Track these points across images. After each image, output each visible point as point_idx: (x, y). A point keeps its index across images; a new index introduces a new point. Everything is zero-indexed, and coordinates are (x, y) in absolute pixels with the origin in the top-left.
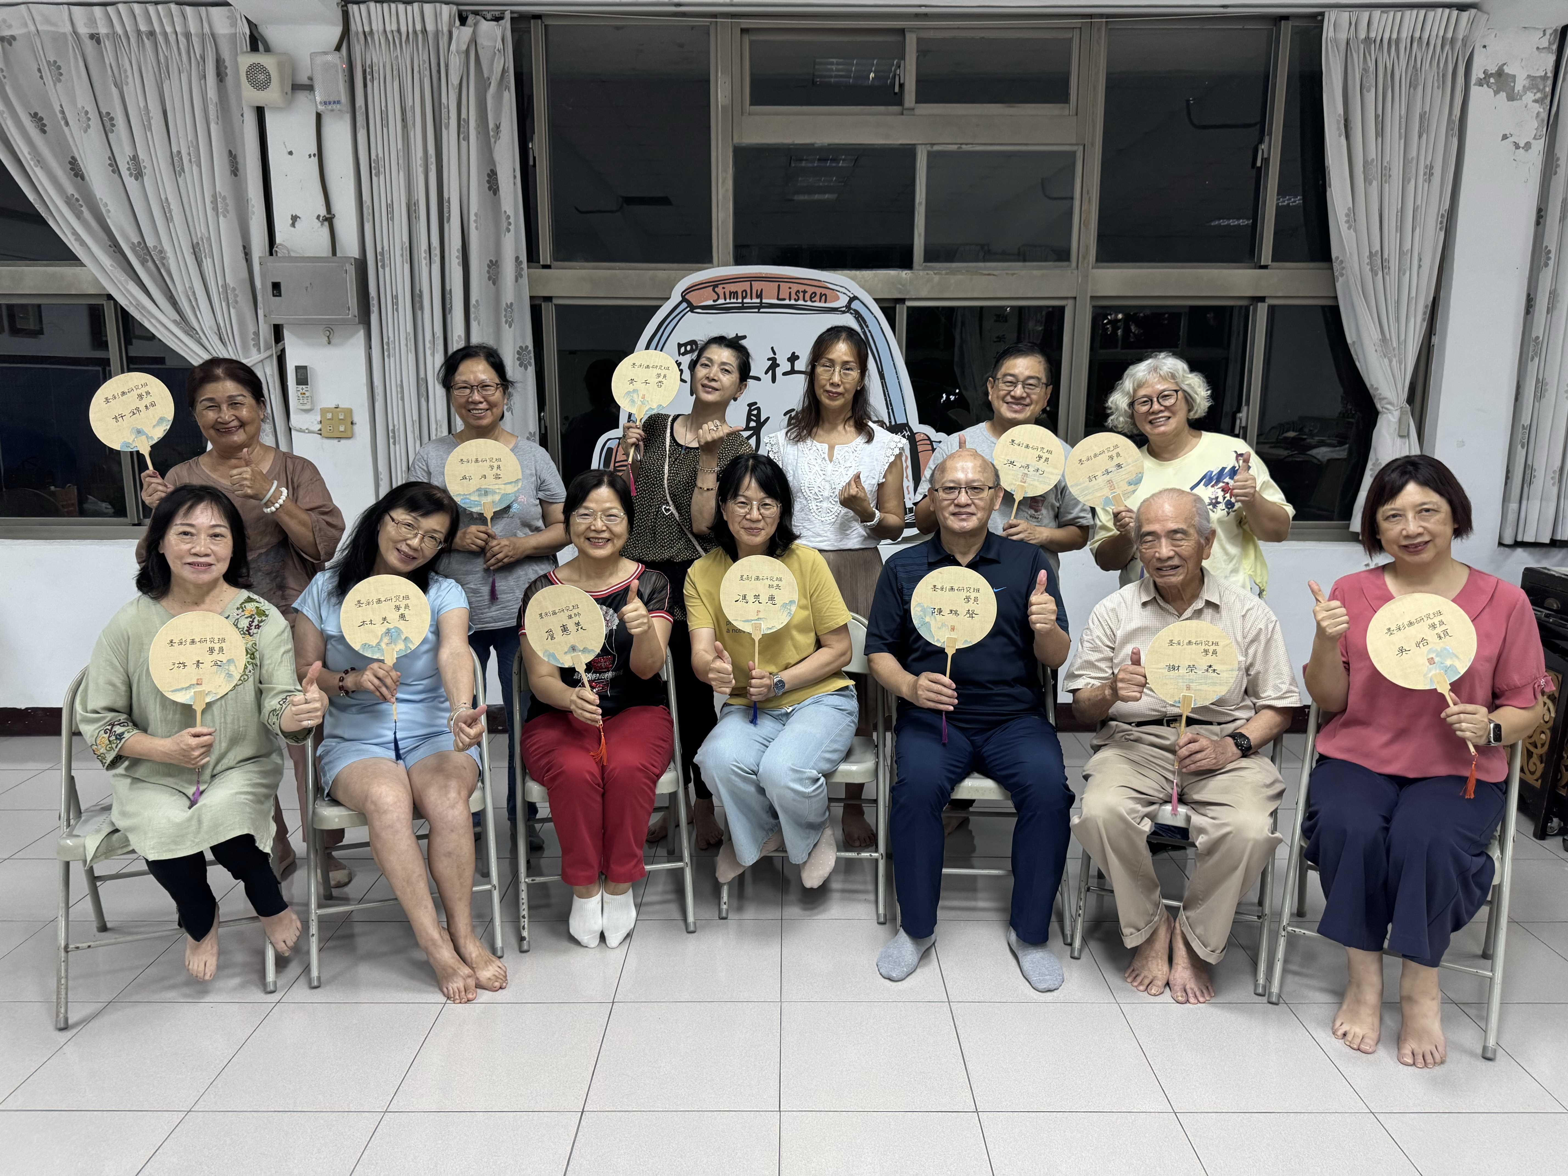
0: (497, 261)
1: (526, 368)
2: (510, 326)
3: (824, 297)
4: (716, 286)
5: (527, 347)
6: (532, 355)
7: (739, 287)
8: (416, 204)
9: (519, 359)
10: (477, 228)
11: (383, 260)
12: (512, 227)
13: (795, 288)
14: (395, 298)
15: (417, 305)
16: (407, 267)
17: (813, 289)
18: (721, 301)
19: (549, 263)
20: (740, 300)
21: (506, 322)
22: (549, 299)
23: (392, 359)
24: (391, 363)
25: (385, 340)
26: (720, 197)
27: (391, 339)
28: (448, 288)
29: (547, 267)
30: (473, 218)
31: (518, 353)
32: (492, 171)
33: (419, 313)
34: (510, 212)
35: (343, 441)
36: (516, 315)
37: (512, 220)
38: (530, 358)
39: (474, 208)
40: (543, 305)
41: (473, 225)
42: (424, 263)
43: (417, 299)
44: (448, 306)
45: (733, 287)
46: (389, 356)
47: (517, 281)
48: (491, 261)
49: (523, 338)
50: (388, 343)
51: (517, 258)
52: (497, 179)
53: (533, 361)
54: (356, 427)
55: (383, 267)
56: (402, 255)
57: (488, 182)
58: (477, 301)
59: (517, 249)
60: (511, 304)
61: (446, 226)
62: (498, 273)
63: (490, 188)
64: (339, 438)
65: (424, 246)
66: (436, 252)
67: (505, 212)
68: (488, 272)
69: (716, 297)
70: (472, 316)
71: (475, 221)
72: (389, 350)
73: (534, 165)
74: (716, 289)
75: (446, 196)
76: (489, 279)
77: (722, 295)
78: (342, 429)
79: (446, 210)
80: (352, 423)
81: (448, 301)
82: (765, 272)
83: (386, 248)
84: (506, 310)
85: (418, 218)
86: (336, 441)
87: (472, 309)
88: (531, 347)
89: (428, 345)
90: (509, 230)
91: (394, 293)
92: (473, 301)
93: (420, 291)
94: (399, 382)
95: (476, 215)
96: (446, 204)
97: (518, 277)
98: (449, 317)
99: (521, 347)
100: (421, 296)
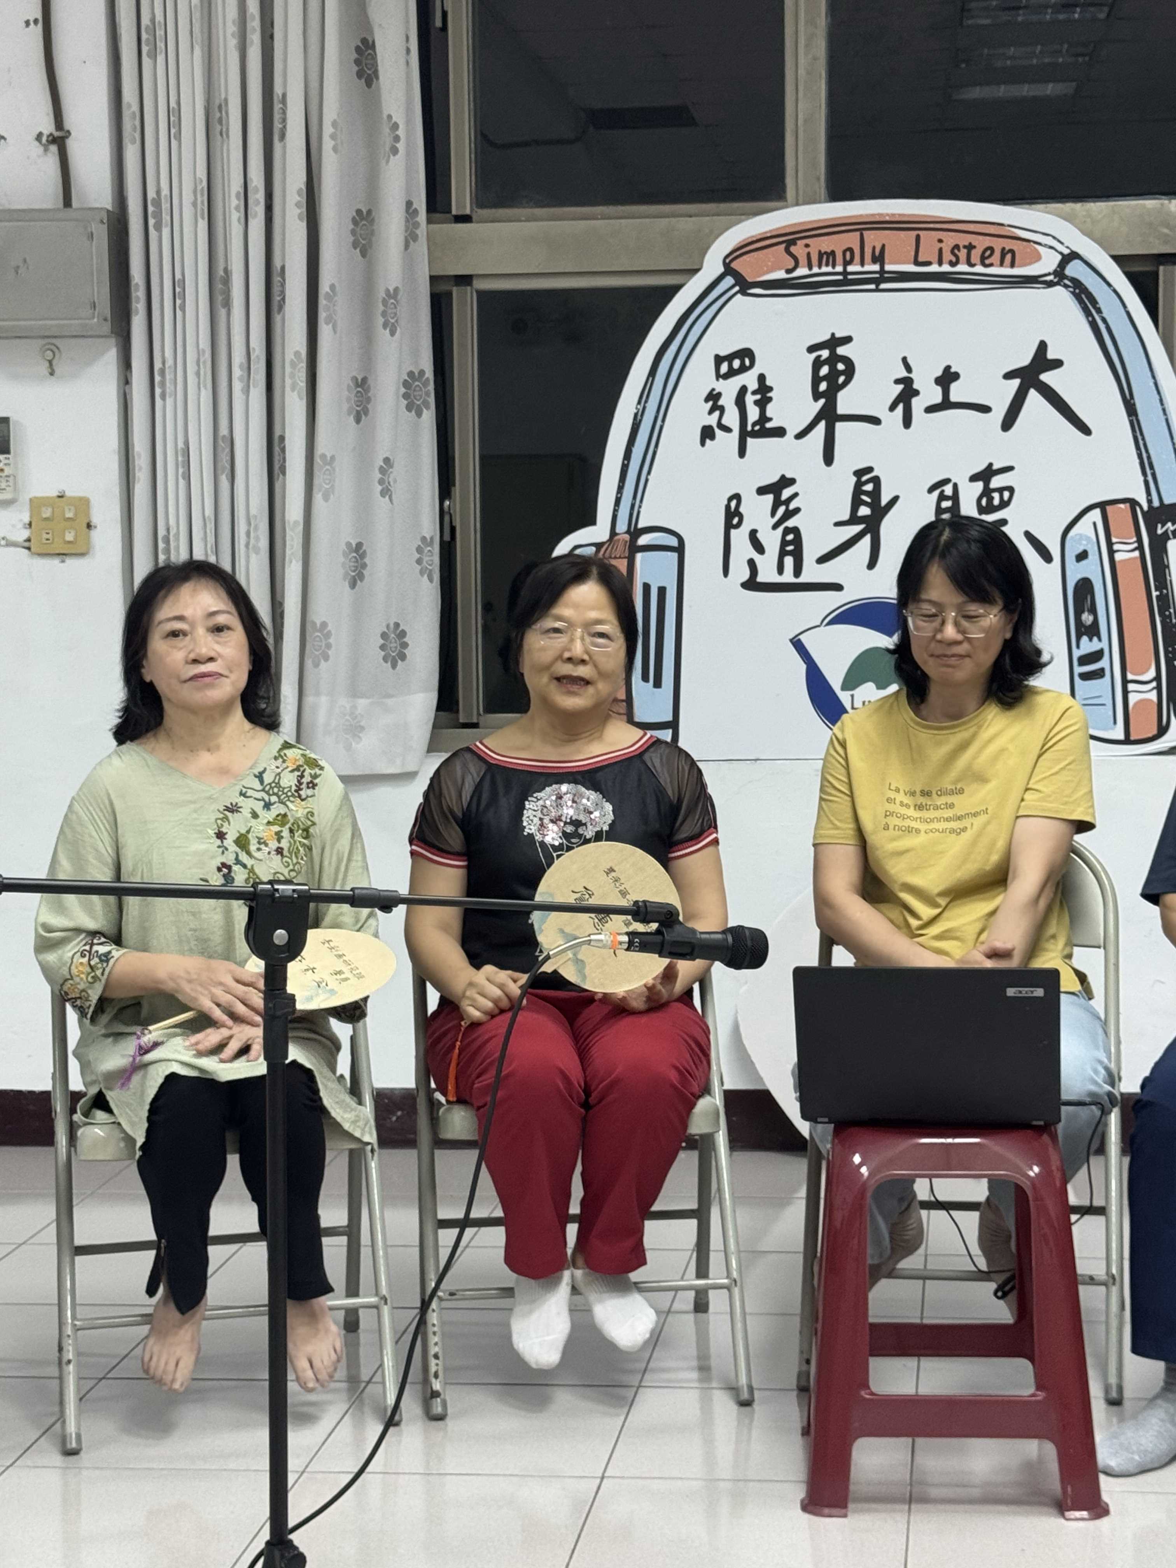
0: (369, 212)
1: (419, 414)
2: (393, 333)
3: (1009, 256)
4: (793, 242)
5: (422, 373)
6: (431, 387)
7: (836, 244)
8: (223, 107)
9: (406, 396)
10: (335, 149)
11: (158, 215)
12: (401, 146)
13: (950, 240)
14: (178, 286)
15: (219, 298)
16: (203, 225)
17: (988, 242)
18: (802, 271)
19: (468, 211)
20: (839, 269)
21: (385, 326)
22: (465, 280)
23: (169, 401)
24: (166, 409)
25: (157, 365)
26: (802, 72)
27: (170, 362)
28: (277, 263)
29: (464, 219)
30: (328, 130)
31: (406, 384)
32: (364, 41)
33: (223, 312)
34: (399, 117)
35: (70, 562)
36: (403, 311)
37: (401, 132)
38: (428, 394)
39: (331, 111)
40: (455, 291)
41: (328, 144)
42: (235, 216)
43: (219, 286)
44: (277, 298)
45: (825, 244)
46: (163, 396)
47: (407, 246)
48: (359, 212)
49: (415, 353)
50: (162, 372)
51: (409, 204)
52: (374, 57)
53: (432, 400)
54: (96, 536)
55: (158, 227)
56: (194, 204)
57: (357, 62)
58: (332, 287)
59: (408, 189)
60: (396, 290)
61: (277, 146)
62: (372, 233)
63: (360, 74)
64: (62, 556)
65: (236, 185)
66: (258, 197)
67: (390, 117)
68: (353, 232)
69: (792, 264)
70: (322, 315)
71: (333, 137)
72: (163, 384)
73: (444, 28)
74: (793, 249)
75: (278, 90)
76: (355, 245)
77: (803, 260)
78: (69, 537)
79: (277, 117)
80: (89, 526)
81: (276, 289)
82: (890, 211)
83: (165, 191)
84: (385, 303)
85: (225, 134)
86: (56, 561)
87: (322, 302)
88: (429, 374)
89: (237, 372)
90: (395, 151)
91: (178, 276)
92: (324, 287)
93: (226, 270)
94: (181, 445)
95: (334, 124)
96: (277, 106)
97: (410, 237)
98: (277, 318)
99: (411, 374)
100: (227, 280)
